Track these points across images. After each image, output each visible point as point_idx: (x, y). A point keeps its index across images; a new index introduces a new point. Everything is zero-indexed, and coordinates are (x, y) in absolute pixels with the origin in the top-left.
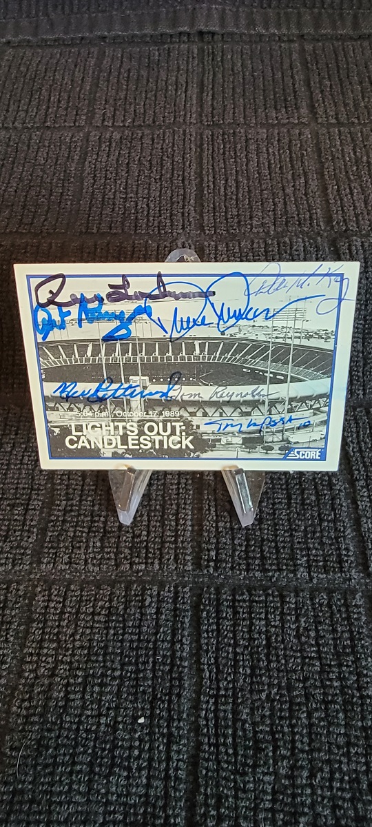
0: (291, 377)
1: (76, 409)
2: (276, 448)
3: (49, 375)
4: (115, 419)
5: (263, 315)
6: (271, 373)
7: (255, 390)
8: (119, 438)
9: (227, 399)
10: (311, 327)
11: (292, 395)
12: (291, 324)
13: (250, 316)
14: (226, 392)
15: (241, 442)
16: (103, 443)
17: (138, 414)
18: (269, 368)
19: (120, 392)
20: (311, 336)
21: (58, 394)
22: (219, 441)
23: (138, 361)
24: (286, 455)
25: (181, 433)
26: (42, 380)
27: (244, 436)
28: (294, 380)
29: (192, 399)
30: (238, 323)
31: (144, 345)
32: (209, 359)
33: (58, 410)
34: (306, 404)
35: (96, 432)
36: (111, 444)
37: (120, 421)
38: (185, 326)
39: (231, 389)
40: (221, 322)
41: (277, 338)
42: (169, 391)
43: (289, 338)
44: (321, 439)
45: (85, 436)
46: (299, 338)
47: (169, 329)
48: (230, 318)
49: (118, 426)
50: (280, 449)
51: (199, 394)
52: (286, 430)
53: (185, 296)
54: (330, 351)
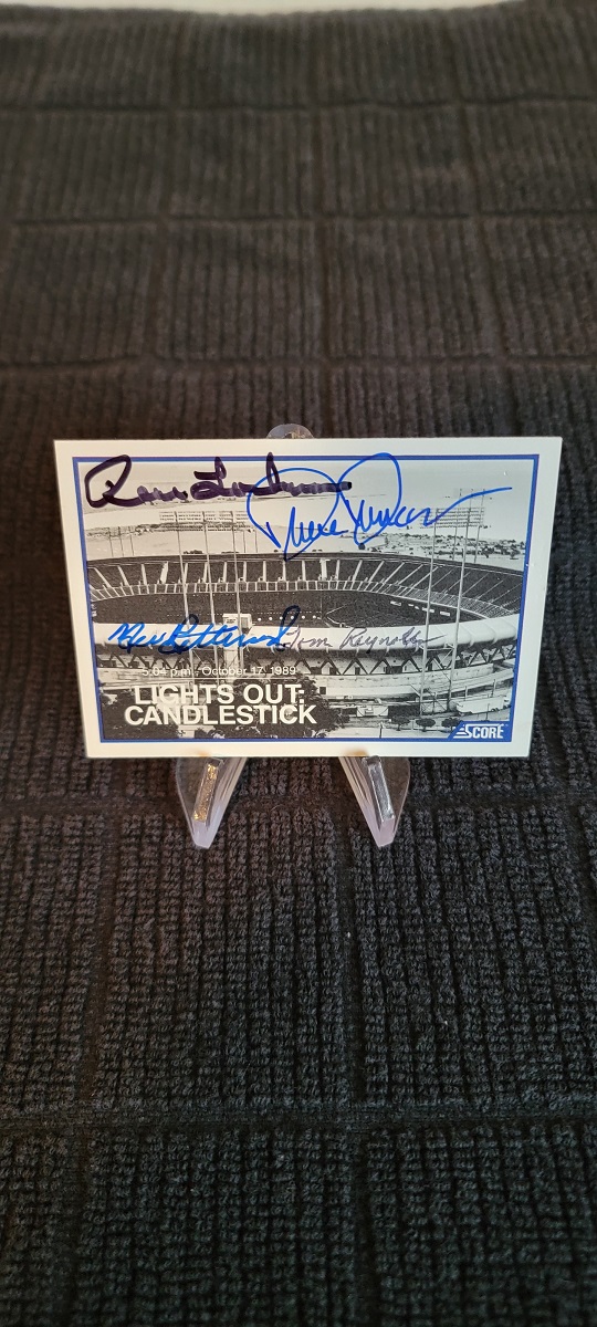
0: (462, 613)
1: (142, 665)
2: (439, 721)
3: (102, 611)
4: (201, 678)
5: (421, 519)
6: (432, 607)
7: (409, 633)
8: (205, 708)
9: (366, 647)
10: (491, 536)
11: (463, 639)
12: (461, 532)
13: (402, 520)
14: (365, 636)
15: (386, 714)
16: (182, 716)
17: (234, 671)
18: (429, 599)
19: (209, 637)
20: (491, 551)
21: (115, 641)
22: (354, 711)
23: (237, 590)
24: (453, 733)
25: (297, 699)
26: (92, 620)
27: (391, 704)
28: (465, 617)
29: (314, 647)
30: (384, 531)
31: (245, 566)
32: (341, 586)
33: (114, 666)
34: (483, 654)
35: (172, 698)
36: (193, 718)
37: (208, 682)
38: (306, 535)
39: (372, 632)
40: (360, 530)
41: (441, 553)
42: (281, 634)
43: (458, 553)
44: (505, 708)
45: (155, 706)
46: (474, 553)
47: (282, 539)
48: (372, 523)
49: (204, 690)
50: (444, 724)
51: (325, 640)
52: (454, 695)
53: (308, 489)
54: (519, 573)
